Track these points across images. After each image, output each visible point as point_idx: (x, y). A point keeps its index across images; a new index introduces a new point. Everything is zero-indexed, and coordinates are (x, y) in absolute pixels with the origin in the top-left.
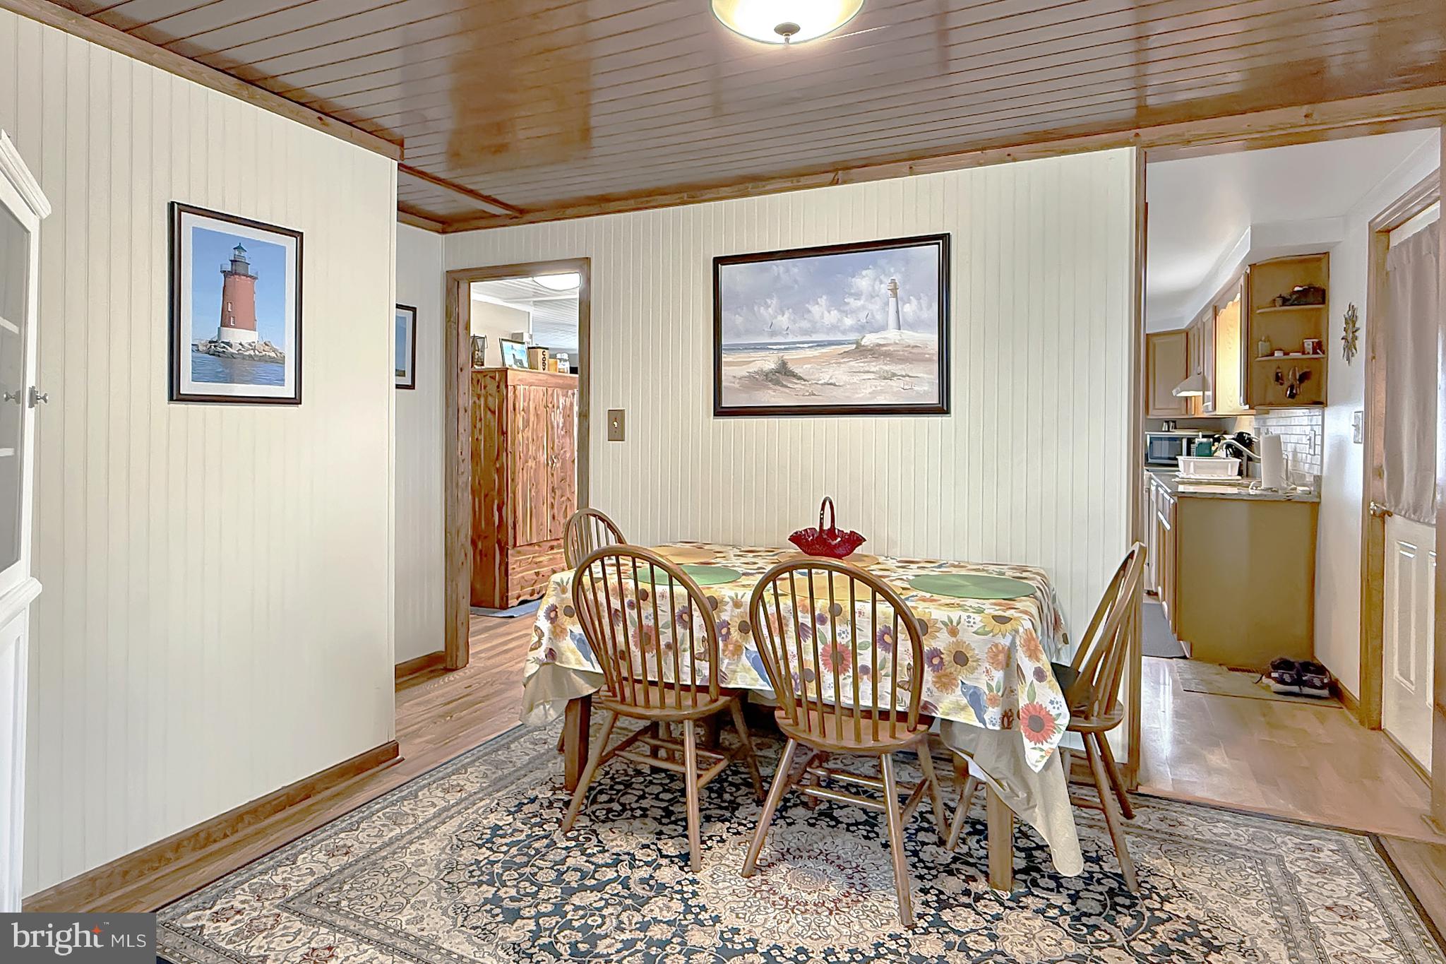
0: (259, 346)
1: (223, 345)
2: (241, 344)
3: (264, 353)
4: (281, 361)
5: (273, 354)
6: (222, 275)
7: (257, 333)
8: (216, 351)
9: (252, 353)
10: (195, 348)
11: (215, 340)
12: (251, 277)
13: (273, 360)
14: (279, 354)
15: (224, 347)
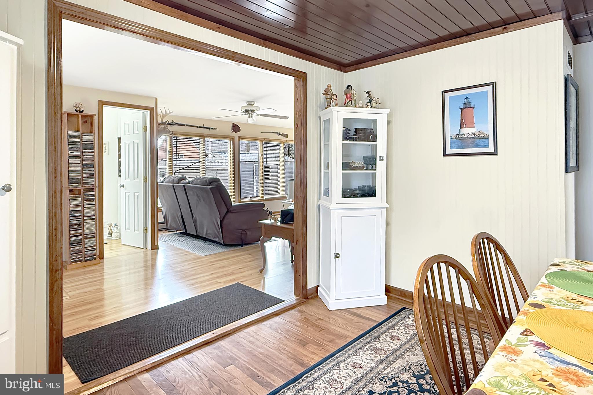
0: (476, 133)
1: (461, 135)
2: (468, 134)
3: (479, 135)
4: (487, 138)
5: (483, 135)
6: (460, 110)
7: (475, 128)
8: (459, 137)
9: (473, 136)
10: (451, 138)
11: (458, 134)
12: (472, 107)
13: (483, 138)
14: (485, 135)
15: (462, 136)
